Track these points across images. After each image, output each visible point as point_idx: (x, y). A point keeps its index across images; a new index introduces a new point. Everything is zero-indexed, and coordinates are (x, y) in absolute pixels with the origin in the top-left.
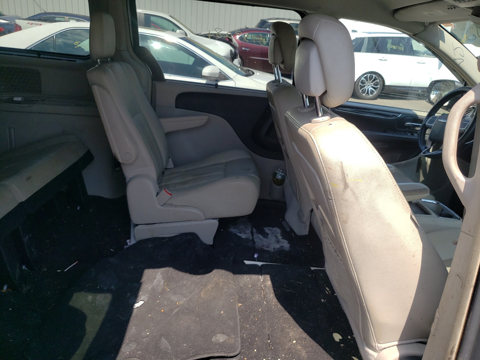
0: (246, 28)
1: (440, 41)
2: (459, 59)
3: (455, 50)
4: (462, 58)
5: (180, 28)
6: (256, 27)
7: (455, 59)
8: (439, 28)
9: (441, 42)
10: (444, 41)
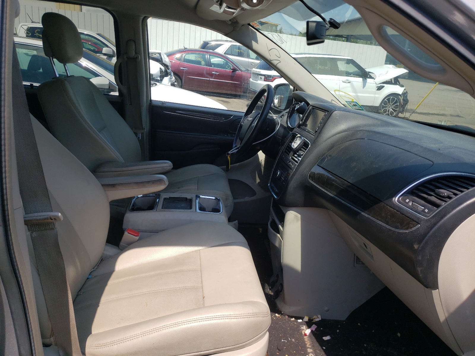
0: (185, 48)
1: (253, 41)
2: (276, 60)
3: (270, 51)
4: (278, 59)
5: (107, 46)
6: (199, 48)
7: (271, 59)
8: (251, 28)
9: (254, 43)
10: (257, 41)
